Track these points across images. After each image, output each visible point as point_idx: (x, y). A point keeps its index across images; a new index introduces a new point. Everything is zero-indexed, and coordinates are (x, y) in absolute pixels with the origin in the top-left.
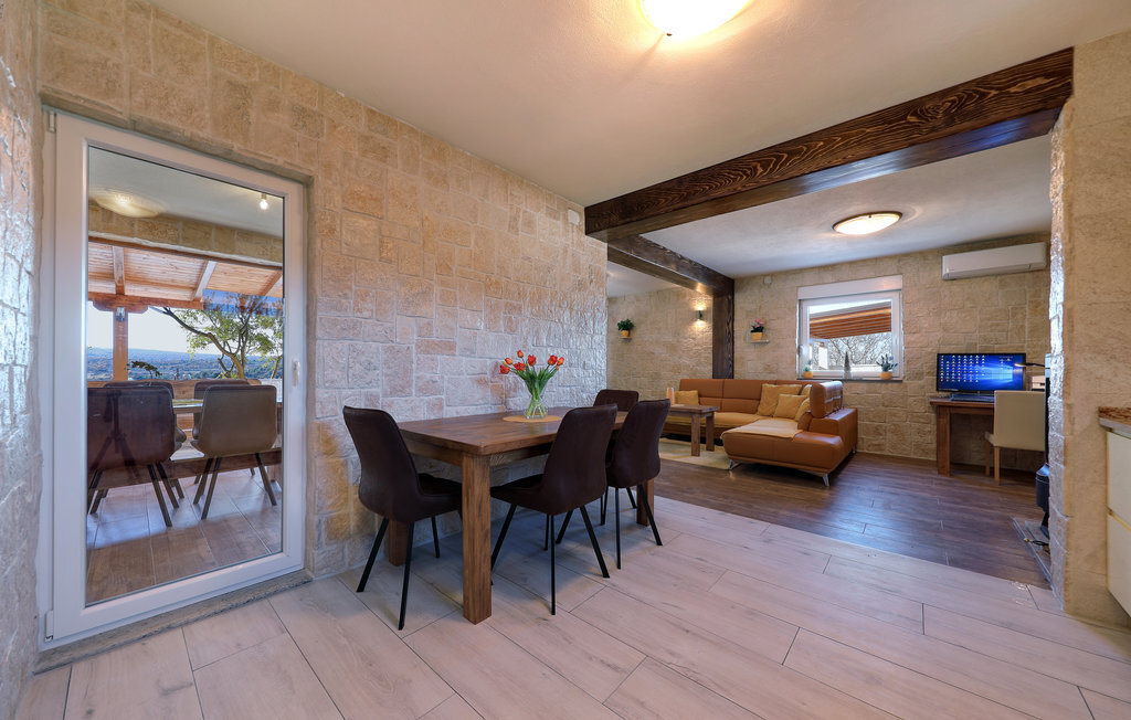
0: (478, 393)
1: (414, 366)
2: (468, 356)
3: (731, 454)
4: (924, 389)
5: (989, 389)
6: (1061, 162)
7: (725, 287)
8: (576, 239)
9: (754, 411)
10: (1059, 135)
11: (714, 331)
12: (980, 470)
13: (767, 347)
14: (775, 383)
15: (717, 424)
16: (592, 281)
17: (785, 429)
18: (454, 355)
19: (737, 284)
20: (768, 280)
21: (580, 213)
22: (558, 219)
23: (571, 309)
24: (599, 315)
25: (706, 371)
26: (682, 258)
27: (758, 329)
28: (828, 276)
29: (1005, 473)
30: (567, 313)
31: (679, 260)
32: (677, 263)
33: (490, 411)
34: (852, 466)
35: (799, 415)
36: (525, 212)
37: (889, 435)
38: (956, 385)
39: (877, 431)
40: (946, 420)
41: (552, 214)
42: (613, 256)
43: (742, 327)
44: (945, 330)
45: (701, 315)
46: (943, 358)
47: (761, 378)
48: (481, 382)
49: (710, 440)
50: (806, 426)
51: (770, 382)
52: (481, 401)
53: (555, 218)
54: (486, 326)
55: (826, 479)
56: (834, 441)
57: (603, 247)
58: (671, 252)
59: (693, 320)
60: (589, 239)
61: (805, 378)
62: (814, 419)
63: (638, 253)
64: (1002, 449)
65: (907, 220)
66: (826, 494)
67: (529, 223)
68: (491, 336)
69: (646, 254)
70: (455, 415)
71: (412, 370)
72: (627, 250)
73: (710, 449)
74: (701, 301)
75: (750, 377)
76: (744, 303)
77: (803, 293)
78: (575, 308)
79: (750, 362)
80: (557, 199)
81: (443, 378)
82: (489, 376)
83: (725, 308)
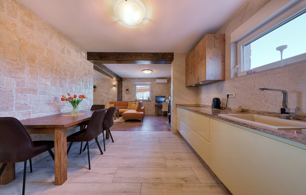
0: (48, 108)
1: (15, 98)
2: (43, 95)
3: (124, 118)
4: (154, 103)
5: (162, 102)
6: (172, 69)
7: (120, 80)
8: (84, 61)
9: (127, 108)
10: (172, 65)
11: (118, 90)
12: (160, 115)
13: (129, 94)
14: (131, 102)
15: (119, 112)
16: (89, 74)
17: (134, 111)
18: (36, 94)
19: (123, 79)
20: (129, 79)
21: (85, 53)
22: (79, 53)
23: (83, 81)
24: (91, 84)
25: (116, 99)
26: (112, 71)
27: (127, 90)
28: (140, 80)
29: (164, 115)
30: (81, 82)
31: (111, 72)
32: (110, 72)
33: (53, 114)
34: (144, 117)
35: (136, 108)
36: (67, 48)
37: (149, 111)
38: (158, 101)
39: (147, 110)
40: (157, 107)
41: (76, 51)
42: (95, 68)
43: (124, 89)
44: (156, 92)
45: (115, 86)
46: (156, 97)
47: (128, 101)
48: (49, 104)
49: (118, 116)
50: (138, 110)
51: (130, 102)
52: (49, 111)
53: (78, 53)
54: (51, 84)
55: (141, 120)
56: (142, 113)
57: (92, 65)
58: (109, 69)
59: (113, 87)
60: (88, 62)
61: (136, 101)
62: (139, 109)
63: (101, 68)
64: (163, 111)
65: (153, 72)
66: (141, 123)
67: (69, 52)
68: (54, 88)
69: (103, 68)
70: (37, 117)
71: (13, 100)
72: (98, 66)
73: (118, 118)
74: (115, 83)
75: (125, 101)
76: (124, 84)
77: (136, 83)
78: (84, 81)
79: (126, 97)
80: (79, 47)
81: (30, 103)
82: (52, 102)
83: (120, 85)
